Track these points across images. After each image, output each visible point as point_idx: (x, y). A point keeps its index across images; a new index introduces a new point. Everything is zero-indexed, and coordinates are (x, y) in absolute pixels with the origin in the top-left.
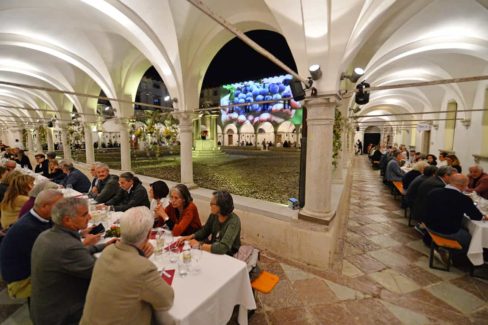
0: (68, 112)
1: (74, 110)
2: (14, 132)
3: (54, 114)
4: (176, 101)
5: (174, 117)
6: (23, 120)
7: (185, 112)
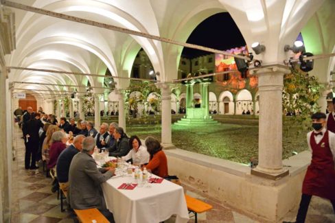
0: (84, 86)
1: (89, 83)
2: (48, 102)
3: (75, 88)
4: (158, 74)
5: (157, 87)
6: (55, 93)
7: (166, 83)
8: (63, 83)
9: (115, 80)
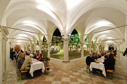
4: (47, 41)
7: (49, 43)
8: (27, 43)
9: (39, 42)
